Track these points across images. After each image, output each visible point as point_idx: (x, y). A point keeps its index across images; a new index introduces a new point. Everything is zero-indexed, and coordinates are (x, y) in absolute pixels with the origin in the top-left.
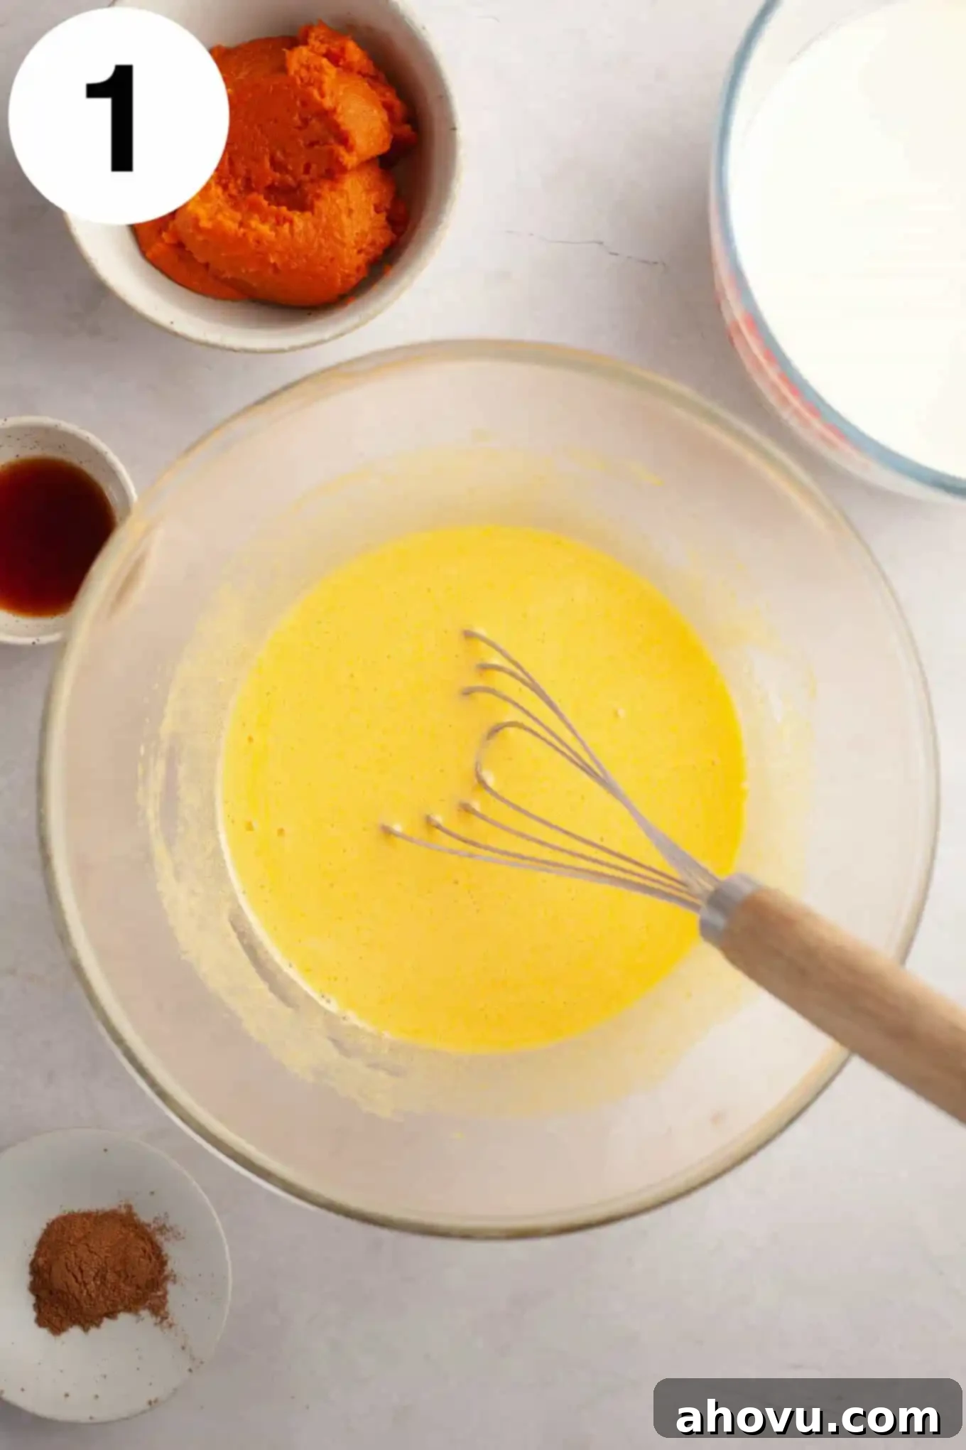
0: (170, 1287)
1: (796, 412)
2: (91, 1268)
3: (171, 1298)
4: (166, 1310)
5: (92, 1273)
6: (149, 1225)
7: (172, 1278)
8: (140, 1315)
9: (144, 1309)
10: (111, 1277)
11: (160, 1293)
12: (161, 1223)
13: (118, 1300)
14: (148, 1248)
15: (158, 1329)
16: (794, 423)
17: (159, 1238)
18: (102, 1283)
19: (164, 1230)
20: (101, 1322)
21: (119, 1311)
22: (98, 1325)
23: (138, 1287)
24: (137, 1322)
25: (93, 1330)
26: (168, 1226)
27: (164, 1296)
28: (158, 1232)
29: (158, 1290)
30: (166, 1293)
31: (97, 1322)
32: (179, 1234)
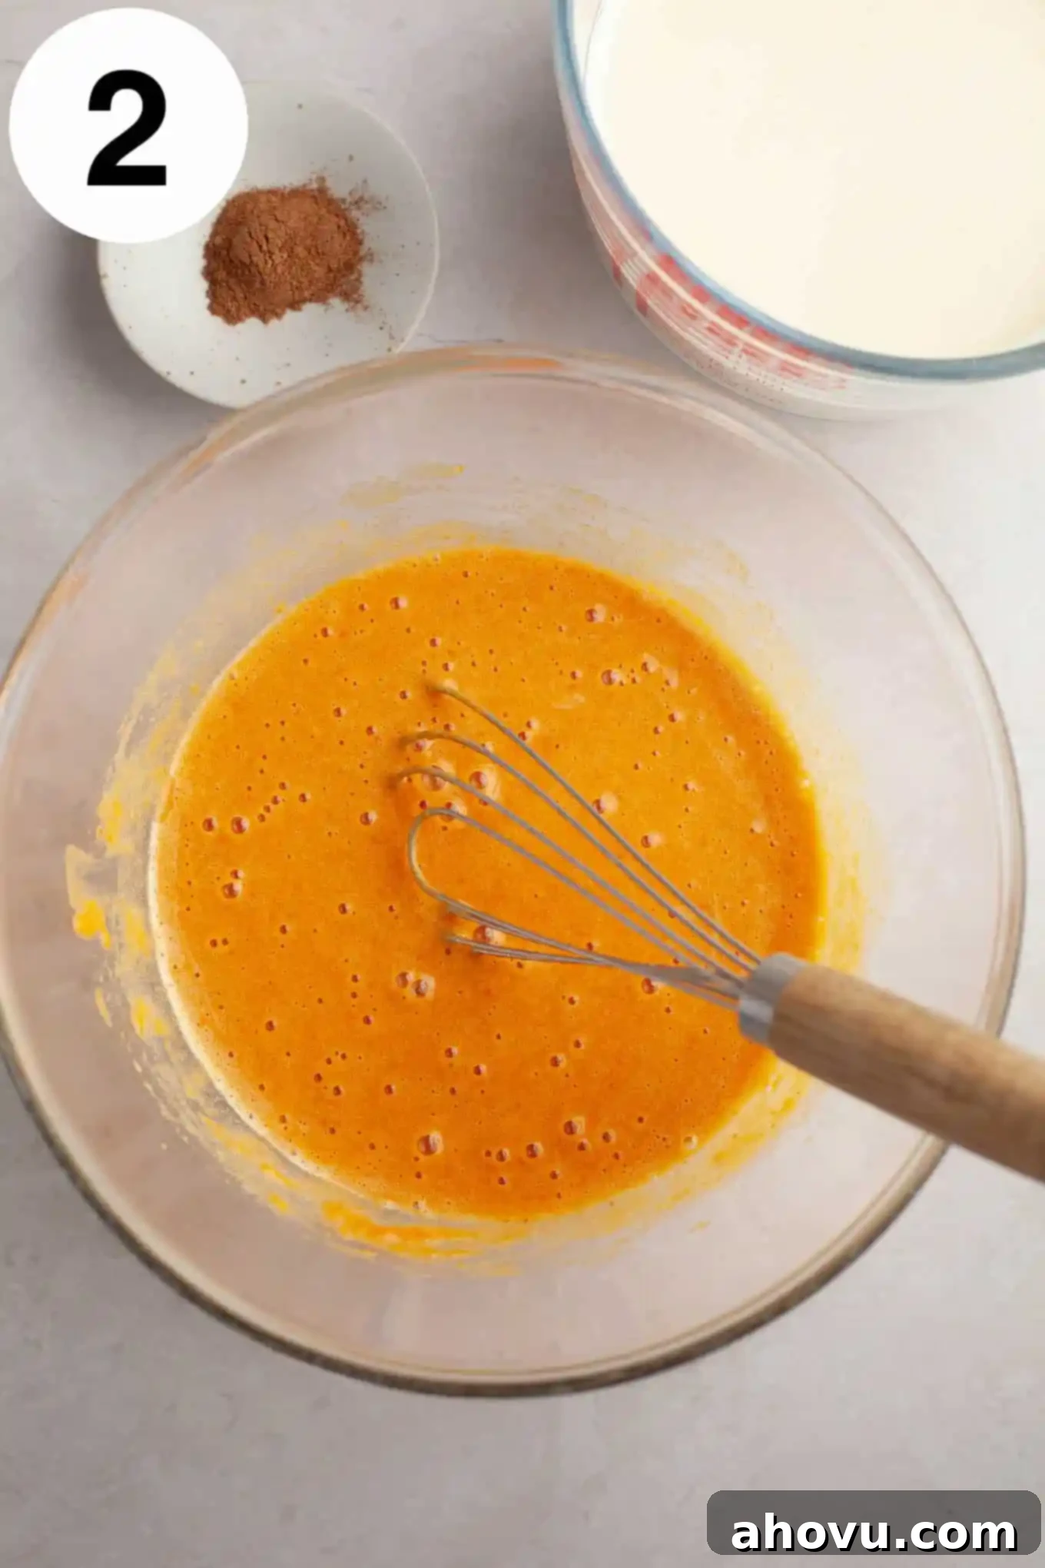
0: (366, 269)
1: (713, 330)
2: (279, 237)
3: (366, 281)
4: (360, 292)
5: (279, 243)
6: (343, 201)
7: (369, 257)
8: (329, 304)
9: (336, 295)
10: (300, 251)
11: (353, 277)
12: (357, 196)
13: (305, 281)
14: (342, 223)
15: (351, 314)
16: (708, 347)
17: (354, 214)
18: (289, 256)
19: (361, 204)
20: (283, 312)
21: (304, 301)
22: (279, 316)
23: (330, 270)
24: (326, 310)
25: (274, 323)
26: (366, 197)
27: (358, 280)
28: (353, 207)
29: (352, 273)
30: (360, 275)
31: (278, 310)
32: (380, 203)
